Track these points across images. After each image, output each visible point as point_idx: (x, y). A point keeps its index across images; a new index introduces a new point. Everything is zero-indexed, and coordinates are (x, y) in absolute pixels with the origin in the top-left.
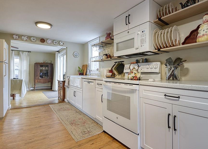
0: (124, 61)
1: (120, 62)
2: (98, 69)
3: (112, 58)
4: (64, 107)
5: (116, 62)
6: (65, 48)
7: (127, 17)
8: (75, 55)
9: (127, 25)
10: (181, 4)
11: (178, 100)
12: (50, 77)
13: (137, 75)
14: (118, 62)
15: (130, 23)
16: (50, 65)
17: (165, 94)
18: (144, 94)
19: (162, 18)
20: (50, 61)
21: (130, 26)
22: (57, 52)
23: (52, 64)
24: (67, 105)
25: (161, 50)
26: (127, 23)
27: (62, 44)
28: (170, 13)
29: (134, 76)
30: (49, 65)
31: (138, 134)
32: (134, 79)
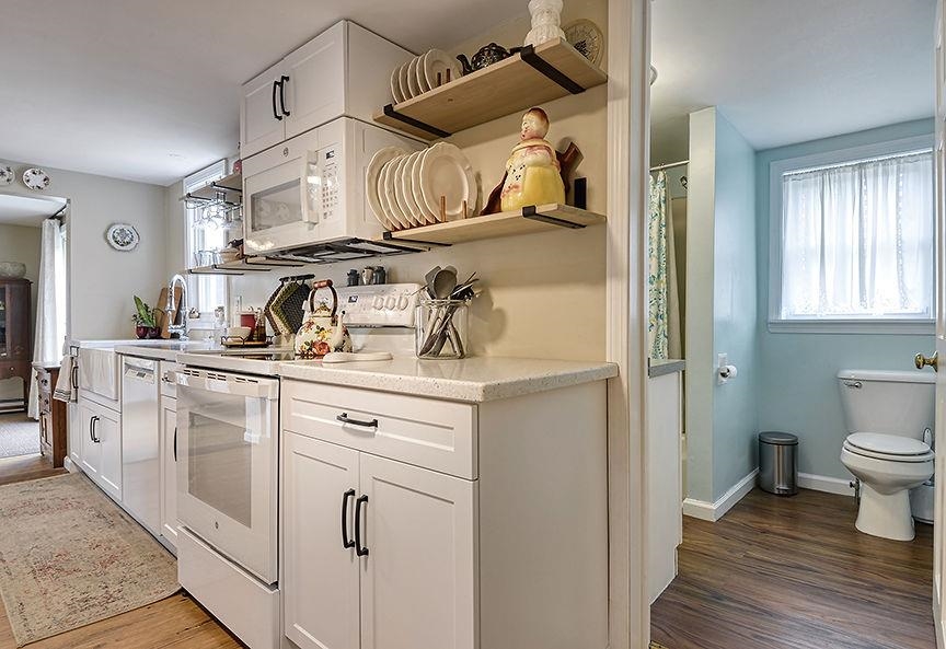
0: (312, 276)
1: (299, 278)
2: (221, 309)
3: (249, 260)
4: (43, 495)
5: (286, 279)
6: (64, 201)
7: (276, 83)
8: (119, 238)
9: (280, 118)
10: (462, 58)
11: (372, 435)
12: (13, 351)
13: (327, 335)
14: (293, 278)
15: (288, 114)
16: (14, 286)
17: (346, 412)
18: (294, 414)
19: (396, 108)
20: (14, 264)
21: (292, 125)
22: (53, 217)
23: (28, 283)
24: (66, 486)
25: (394, 235)
26: (280, 113)
27: (37, 180)
28: (418, 93)
29: (316, 338)
30: (7, 290)
31: (277, 583)
32: (315, 355)
